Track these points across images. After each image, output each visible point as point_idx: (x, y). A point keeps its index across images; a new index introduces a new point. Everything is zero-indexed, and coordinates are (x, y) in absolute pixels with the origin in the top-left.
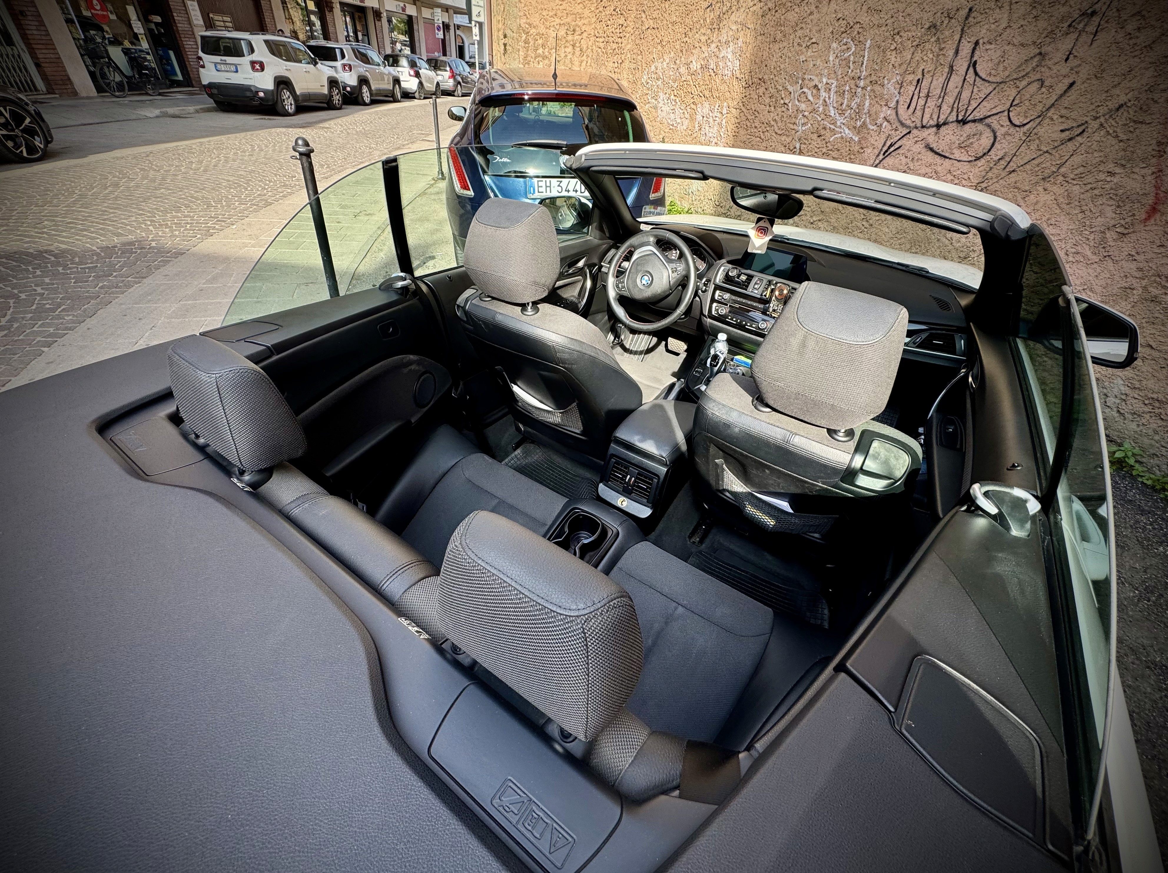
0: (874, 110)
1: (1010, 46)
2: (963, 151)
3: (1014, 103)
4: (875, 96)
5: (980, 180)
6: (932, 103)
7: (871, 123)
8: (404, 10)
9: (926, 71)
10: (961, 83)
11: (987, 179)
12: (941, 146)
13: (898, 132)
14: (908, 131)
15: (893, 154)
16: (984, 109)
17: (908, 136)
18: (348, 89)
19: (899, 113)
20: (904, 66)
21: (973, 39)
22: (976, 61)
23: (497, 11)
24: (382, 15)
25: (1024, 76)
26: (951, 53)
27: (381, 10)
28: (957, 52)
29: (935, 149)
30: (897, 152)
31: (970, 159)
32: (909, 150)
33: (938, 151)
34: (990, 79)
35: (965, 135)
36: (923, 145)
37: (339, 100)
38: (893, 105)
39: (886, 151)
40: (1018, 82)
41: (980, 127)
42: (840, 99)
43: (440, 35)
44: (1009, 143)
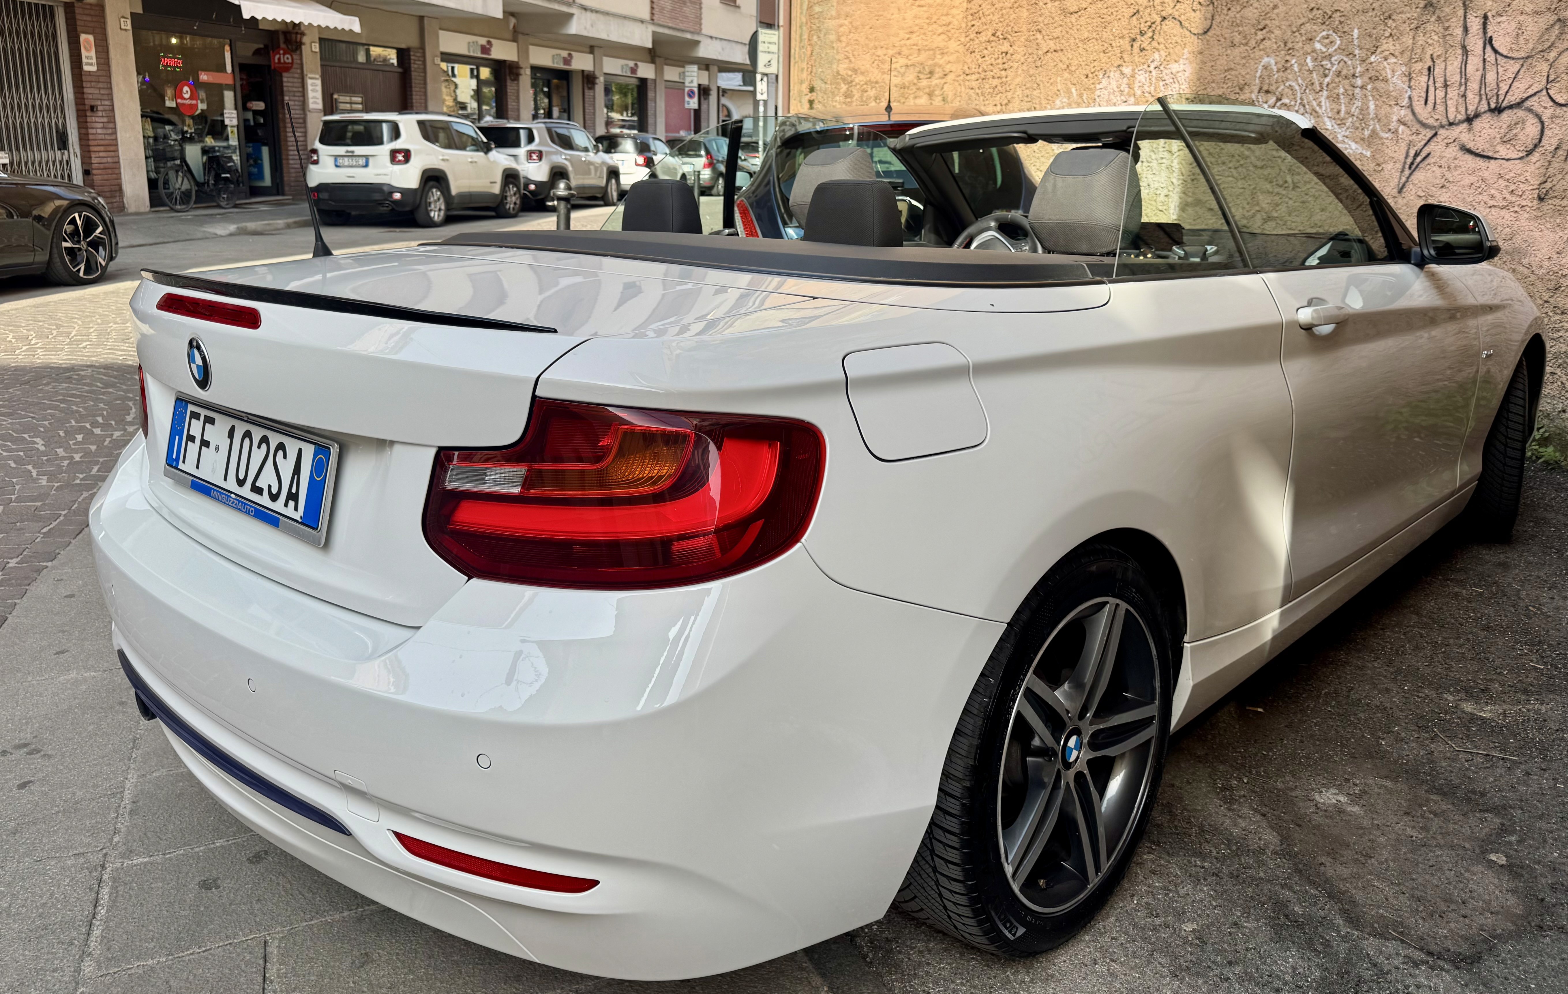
0: (1382, 112)
1: (1524, 17)
2: (1508, 146)
3: (1550, 79)
4: (1379, 95)
5: (1542, 179)
6: (1453, 93)
7: (1383, 131)
8: (634, 70)
9: (1435, 55)
10: (1481, 65)
11: (1549, 177)
12: (1479, 145)
13: (1420, 136)
14: (1434, 132)
15: (1421, 165)
16: (1517, 91)
17: (1435, 139)
18: (532, 187)
19: (1416, 111)
20: (1407, 54)
21: (1480, 13)
22: (1491, 38)
23: (800, 57)
24: (597, 81)
25: (1550, 47)
26: (1459, 31)
27: (597, 74)
28: (1466, 30)
29: (1473, 149)
30: (1426, 162)
31: (1521, 155)
32: (1441, 157)
33: (1477, 151)
34: (1513, 55)
35: (1505, 126)
36: (1457, 148)
37: (515, 203)
38: (1405, 102)
39: (1412, 163)
40: (1546, 54)
41: (1520, 113)
42: (1334, 106)
43: (693, 104)
44: (1561, 127)
